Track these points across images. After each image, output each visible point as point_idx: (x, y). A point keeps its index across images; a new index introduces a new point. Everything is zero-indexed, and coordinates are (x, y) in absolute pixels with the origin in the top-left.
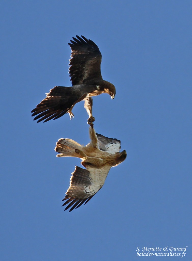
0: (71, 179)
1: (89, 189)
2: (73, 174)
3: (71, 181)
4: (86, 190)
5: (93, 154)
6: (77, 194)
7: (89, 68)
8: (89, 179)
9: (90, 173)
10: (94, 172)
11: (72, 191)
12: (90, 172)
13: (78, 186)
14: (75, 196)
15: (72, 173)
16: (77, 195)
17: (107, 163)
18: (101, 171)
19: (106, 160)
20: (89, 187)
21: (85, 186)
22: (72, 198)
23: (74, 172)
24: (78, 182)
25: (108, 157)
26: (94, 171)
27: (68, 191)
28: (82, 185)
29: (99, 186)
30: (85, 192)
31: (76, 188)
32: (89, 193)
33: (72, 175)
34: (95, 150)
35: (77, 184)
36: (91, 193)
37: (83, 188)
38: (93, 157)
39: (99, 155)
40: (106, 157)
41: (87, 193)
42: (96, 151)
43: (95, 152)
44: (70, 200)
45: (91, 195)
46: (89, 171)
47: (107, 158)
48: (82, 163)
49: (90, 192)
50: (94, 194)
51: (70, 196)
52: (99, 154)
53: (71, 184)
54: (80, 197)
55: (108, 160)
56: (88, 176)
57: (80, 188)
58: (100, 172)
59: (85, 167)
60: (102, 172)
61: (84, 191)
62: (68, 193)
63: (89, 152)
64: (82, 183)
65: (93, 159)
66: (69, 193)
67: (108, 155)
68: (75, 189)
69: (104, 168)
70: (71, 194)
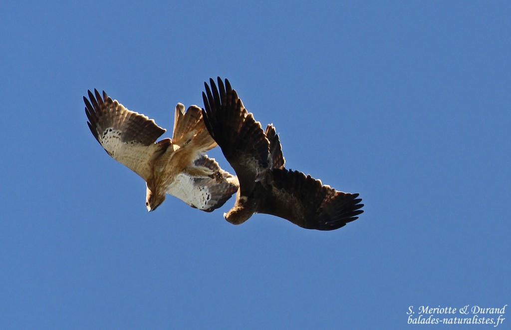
0: (143, 115)
1: (114, 137)
2: (151, 122)
3: (138, 114)
4: (113, 131)
5: (175, 163)
6: (109, 115)
7: (288, 201)
8: (133, 141)
9: (145, 145)
10: (144, 152)
11: (118, 111)
12: (147, 147)
13: (125, 122)
14: (105, 113)
15: (153, 121)
16: (107, 115)
17: (154, 177)
18: (143, 163)
19: (158, 177)
20: (117, 138)
21: (123, 131)
22: (104, 107)
23: (155, 124)
24: (133, 123)
25: (161, 182)
26: (146, 153)
27: (119, 104)
28: (126, 129)
29: (113, 152)
30: (109, 129)
31: (123, 119)
32: (105, 134)
33: (150, 120)
34: (181, 167)
35: (130, 122)
36: (104, 137)
37: (119, 128)
38: (169, 160)
39: (169, 170)
40: (163, 179)
41: (106, 132)
42: (178, 169)
43: (177, 166)
44: (101, 102)
45: (100, 136)
46: (150, 146)
47: (159, 180)
48: (168, 140)
49: (106, 136)
50: (100, 140)
51: (108, 105)
52: (171, 170)
53: (132, 112)
54: (100, 119)
55: (157, 180)
56: (141, 142)
57: (120, 123)
58: (142, 161)
59: (159, 142)
60: (140, 164)
61: (112, 128)
62: (116, 103)
63: (182, 157)
64: (129, 129)
65: (168, 159)
66: (114, 105)
67: (164, 183)
68: (121, 116)
69: (146, 169)
70: (113, 107)
